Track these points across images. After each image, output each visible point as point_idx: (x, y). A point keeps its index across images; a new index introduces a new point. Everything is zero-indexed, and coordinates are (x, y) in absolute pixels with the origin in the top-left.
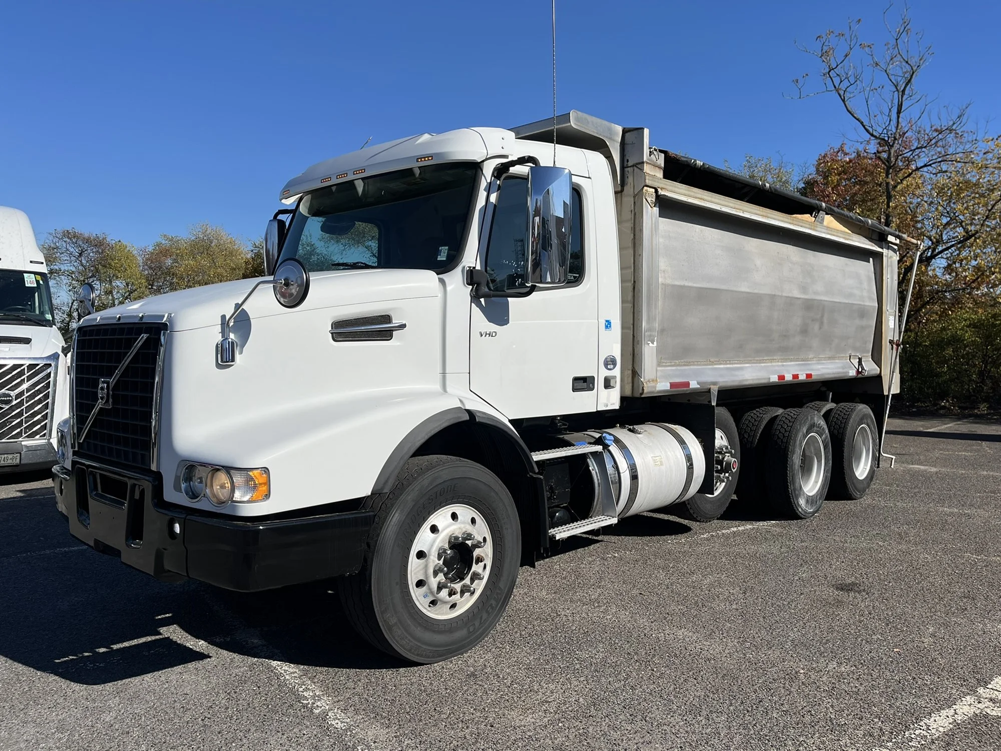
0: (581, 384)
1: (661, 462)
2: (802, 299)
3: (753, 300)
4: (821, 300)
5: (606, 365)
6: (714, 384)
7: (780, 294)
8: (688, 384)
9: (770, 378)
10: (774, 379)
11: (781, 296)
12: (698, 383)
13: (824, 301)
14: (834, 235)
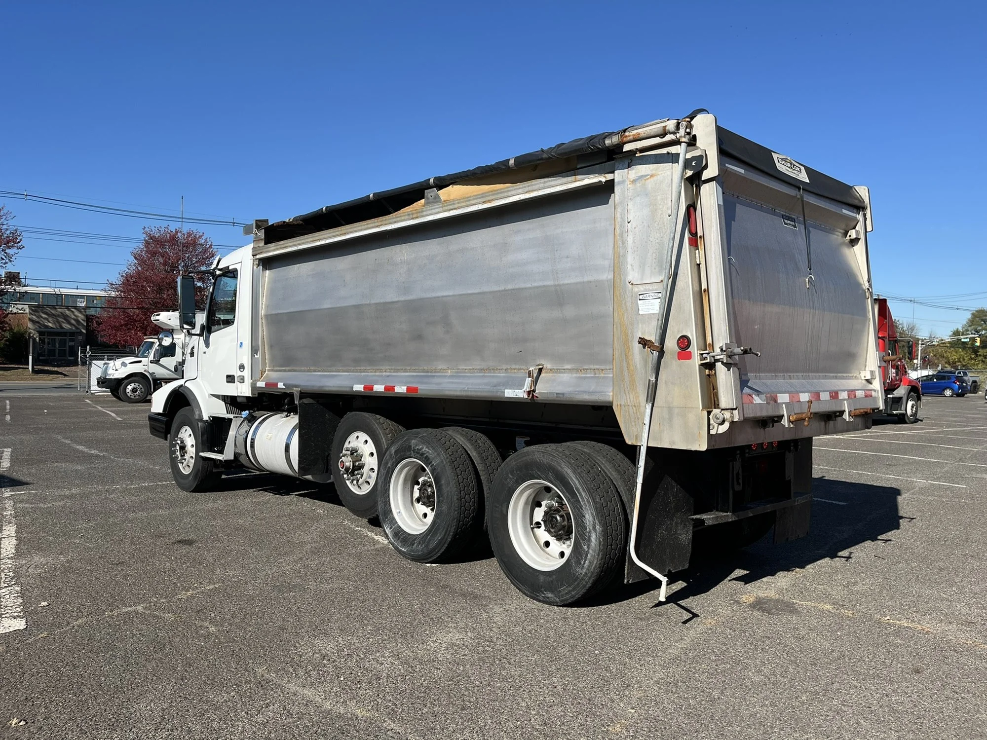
0: (230, 379)
1: (271, 438)
2: (401, 301)
3: (336, 314)
4: (438, 297)
5: (240, 369)
6: (296, 386)
7: (368, 302)
8: (277, 384)
9: (353, 387)
10: (359, 388)
11: (369, 305)
12: (284, 385)
13: (443, 297)
14: (459, 208)
